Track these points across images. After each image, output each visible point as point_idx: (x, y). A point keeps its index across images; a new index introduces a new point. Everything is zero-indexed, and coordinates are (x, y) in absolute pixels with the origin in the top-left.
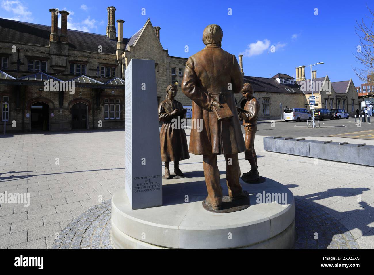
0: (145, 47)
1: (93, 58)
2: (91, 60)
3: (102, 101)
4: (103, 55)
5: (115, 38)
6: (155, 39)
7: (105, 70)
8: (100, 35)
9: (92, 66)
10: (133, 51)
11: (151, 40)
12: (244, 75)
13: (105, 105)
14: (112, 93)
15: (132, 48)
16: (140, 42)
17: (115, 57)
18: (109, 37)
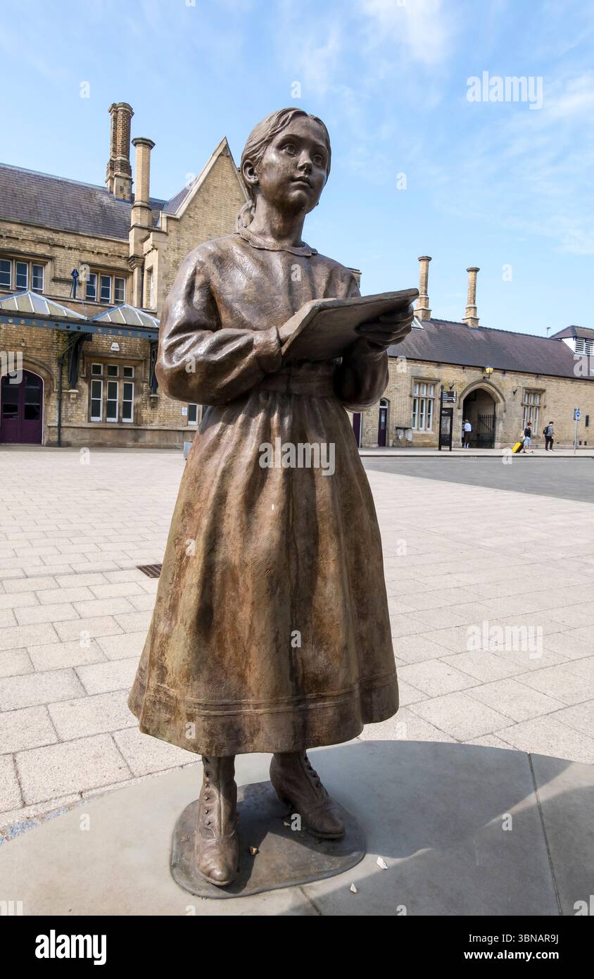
0: (209, 223)
1: (64, 247)
2: (58, 252)
3: (85, 371)
4: (93, 240)
5: (129, 195)
6: (239, 200)
7: (97, 286)
8: (87, 185)
9: (61, 270)
10: (175, 232)
11: (229, 202)
12: (477, 324)
13: (92, 380)
14: (112, 349)
15: (172, 222)
16: (196, 207)
17: (125, 247)
18: (112, 192)
